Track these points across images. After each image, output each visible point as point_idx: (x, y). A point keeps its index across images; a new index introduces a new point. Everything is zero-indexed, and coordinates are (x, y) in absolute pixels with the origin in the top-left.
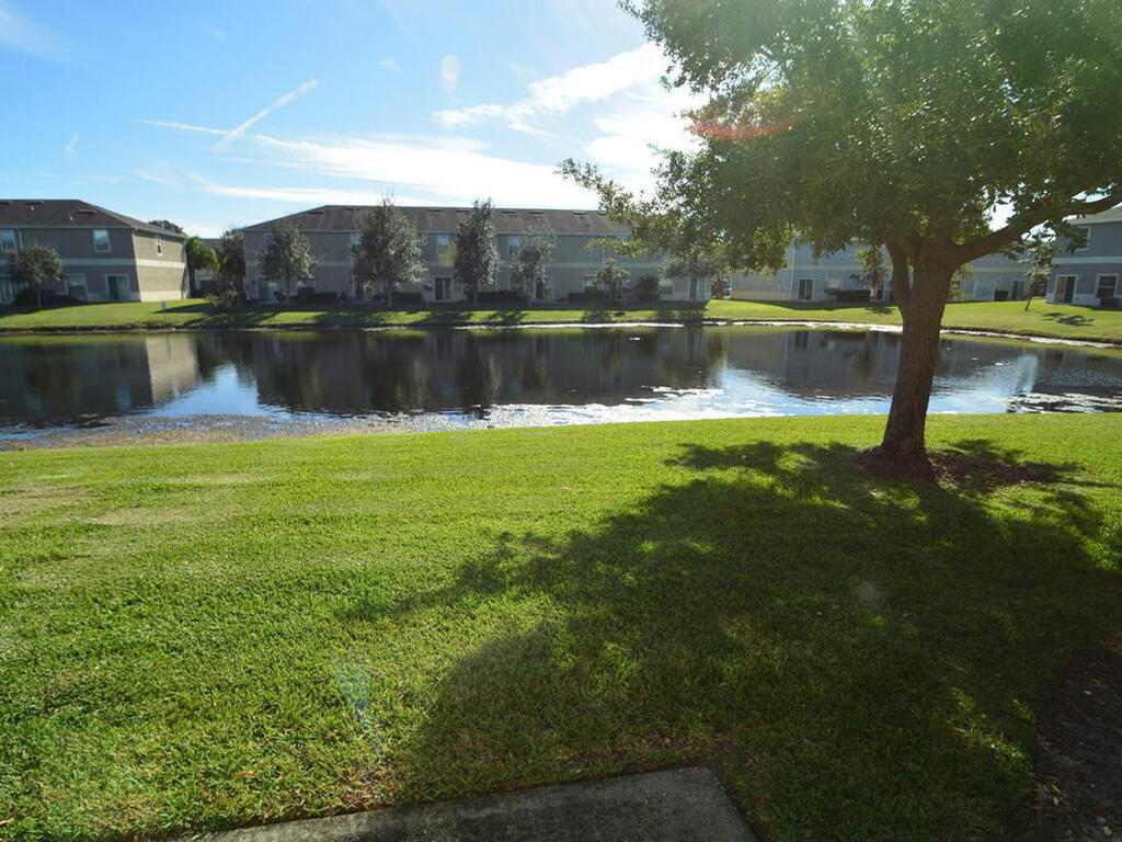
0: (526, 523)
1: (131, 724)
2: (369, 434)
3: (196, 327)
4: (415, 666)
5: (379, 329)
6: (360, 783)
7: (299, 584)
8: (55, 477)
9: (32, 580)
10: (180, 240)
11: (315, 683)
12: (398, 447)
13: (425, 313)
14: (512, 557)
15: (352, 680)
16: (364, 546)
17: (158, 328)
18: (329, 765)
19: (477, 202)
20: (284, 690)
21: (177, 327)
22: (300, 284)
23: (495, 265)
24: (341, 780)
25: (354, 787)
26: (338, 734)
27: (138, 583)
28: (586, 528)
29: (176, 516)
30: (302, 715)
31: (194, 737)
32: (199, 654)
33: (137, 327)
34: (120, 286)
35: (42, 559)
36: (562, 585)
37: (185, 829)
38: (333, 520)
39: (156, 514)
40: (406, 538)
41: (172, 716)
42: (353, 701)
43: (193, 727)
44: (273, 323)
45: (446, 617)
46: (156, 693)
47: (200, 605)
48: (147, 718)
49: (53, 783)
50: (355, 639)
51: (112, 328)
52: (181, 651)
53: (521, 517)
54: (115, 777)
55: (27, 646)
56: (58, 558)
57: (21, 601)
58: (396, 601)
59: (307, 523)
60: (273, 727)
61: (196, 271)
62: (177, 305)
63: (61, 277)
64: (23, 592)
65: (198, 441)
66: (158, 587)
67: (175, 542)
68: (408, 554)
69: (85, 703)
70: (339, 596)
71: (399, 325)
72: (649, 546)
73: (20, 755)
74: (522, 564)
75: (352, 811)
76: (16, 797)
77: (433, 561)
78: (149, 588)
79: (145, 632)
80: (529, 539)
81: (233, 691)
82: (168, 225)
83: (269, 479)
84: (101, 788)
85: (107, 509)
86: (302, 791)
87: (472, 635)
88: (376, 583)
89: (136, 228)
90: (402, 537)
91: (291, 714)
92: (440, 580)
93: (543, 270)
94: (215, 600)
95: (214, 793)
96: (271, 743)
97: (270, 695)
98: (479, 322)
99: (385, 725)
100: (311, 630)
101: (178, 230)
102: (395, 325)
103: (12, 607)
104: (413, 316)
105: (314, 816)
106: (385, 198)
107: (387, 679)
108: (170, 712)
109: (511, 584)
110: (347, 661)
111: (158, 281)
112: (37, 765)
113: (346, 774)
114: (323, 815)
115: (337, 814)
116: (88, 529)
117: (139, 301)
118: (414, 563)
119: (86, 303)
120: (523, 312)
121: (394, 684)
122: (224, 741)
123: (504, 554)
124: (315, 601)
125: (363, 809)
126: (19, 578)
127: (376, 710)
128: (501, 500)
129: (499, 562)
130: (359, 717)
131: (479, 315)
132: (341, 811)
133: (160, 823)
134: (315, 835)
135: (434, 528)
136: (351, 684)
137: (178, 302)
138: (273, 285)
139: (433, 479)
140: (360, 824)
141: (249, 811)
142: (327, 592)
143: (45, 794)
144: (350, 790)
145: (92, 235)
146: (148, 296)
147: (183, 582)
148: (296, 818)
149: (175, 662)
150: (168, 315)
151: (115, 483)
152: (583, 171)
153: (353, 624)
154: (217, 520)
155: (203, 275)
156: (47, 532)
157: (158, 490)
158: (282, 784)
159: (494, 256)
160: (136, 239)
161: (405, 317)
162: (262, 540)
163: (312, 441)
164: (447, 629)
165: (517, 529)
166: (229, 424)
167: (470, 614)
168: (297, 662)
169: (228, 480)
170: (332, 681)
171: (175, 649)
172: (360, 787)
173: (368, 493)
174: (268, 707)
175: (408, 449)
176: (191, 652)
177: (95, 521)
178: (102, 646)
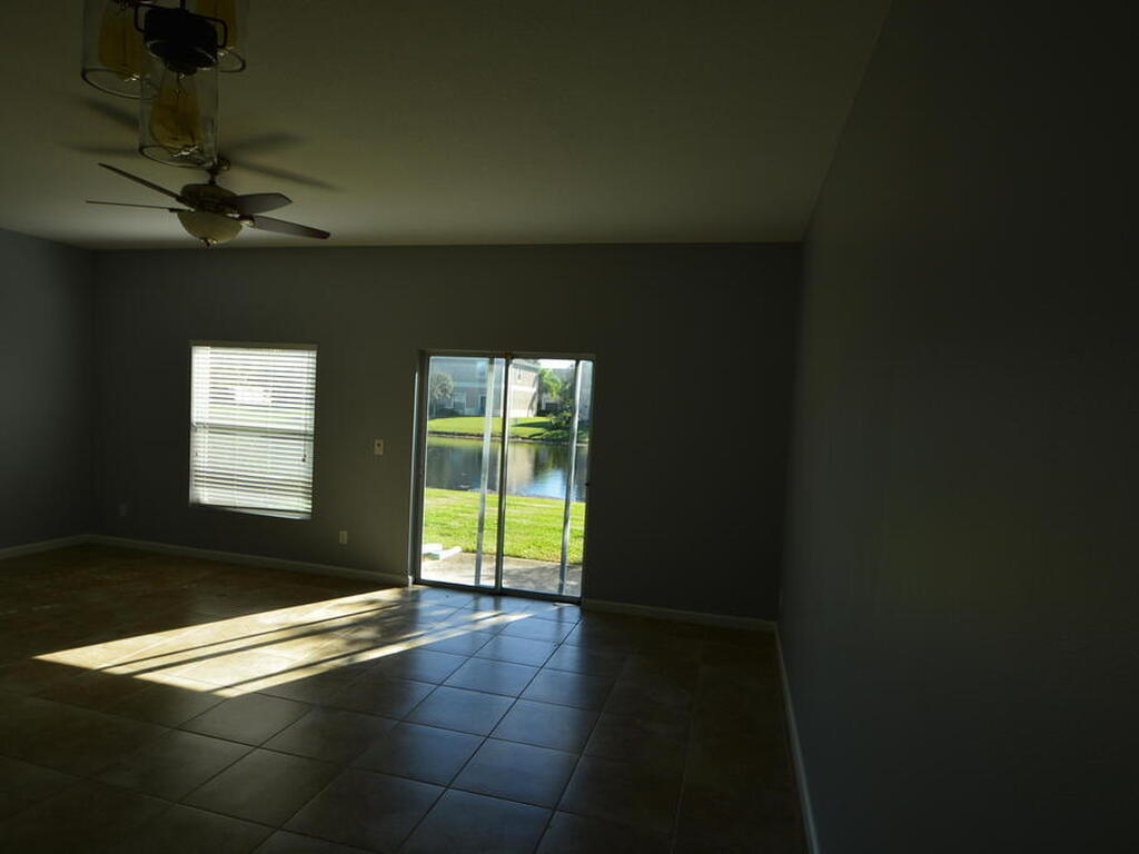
3: (537, 440)
10: (535, 370)
61: (543, 395)
62: (528, 422)
63: (451, 395)
137: (529, 418)
150: (521, 428)
155: (548, 398)
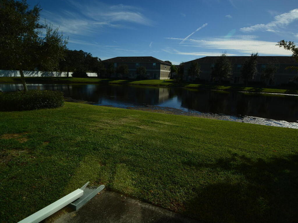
0: (244, 152)
1: (133, 172)
2: (206, 118)
3: (170, 86)
4: (198, 182)
5: (215, 90)
6: (176, 205)
7: (175, 152)
8: (135, 116)
9: (125, 136)
10: (170, 65)
11: (172, 177)
12: (211, 123)
13: (230, 87)
14: (236, 161)
15: (181, 179)
16: (194, 146)
17: (162, 86)
18: (170, 198)
19: (252, 54)
20: (165, 176)
21: (166, 86)
22: (196, 77)
23: (256, 74)
24: (171, 202)
25: (174, 205)
26: (174, 191)
27: (143, 142)
28: (265, 159)
29: (154, 129)
30: (167, 183)
31: (144, 179)
32: (150, 161)
33: (158, 85)
34: (157, 75)
35: (127, 132)
36: (250, 174)
37: (137, 198)
38: (189, 138)
39: (150, 128)
40: (206, 148)
41: (141, 173)
42: (180, 184)
43: (144, 177)
44: (188, 86)
45: (210, 172)
46: (139, 167)
47: (153, 150)
48: (136, 171)
49: (117, 178)
50: (185, 169)
51: (153, 85)
52: (146, 159)
53: (243, 150)
54: (127, 181)
55: (120, 149)
56: (130, 133)
57: (122, 140)
58: (198, 163)
59: (182, 137)
60: (160, 183)
61: (173, 73)
62: (167, 81)
63: (146, 73)
64: (122, 138)
65: (164, 113)
66: (146, 144)
67: (152, 135)
68: (205, 152)
69: (126, 164)
70: (184, 158)
71: (221, 90)
72: (288, 171)
73: (113, 170)
74: (239, 164)
75: (171, 211)
76: (111, 178)
77: (211, 156)
78: (144, 144)
79: (141, 153)
80: (243, 157)
81: (154, 172)
82: (168, 62)
83: (176, 125)
84: (125, 182)
85: (142, 125)
86: (162, 201)
87: (217, 179)
88: (194, 157)
89: (161, 62)
90: (205, 147)
91: (165, 182)
92: (212, 161)
93: (273, 76)
94: (156, 150)
95: (144, 193)
96: (159, 187)
97: (161, 176)
98: (246, 90)
99: (186, 194)
100: (175, 164)
101: (171, 63)
102: (220, 89)
103: (120, 141)
104: (225, 87)
105: (163, 208)
106: (223, 54)
107: (189, 182)
108: (141, 172)
109: (233, 169)
110: (181, 174)
111: (164, 75)
112: (115, 173)
113: (173, 201)
114: (165, 209)
115: (168, 210)
116: (137, 128)
117: (159, 79)
118: (206, 155)
119: (149, 79)
120: (263, 89)
121: (191, 184)
122: (149, 182)
123: (234, 159)
124: (178, 157)
125: (175, 212)
126: (123, 135)
127: (185, 189)
128: (237, 144)
129: (231, 161)
130: (180, 189)
131: (247, 88)
132: (169, 210)
133: (132, 194)
134: (162, 212)
135: (214, 147)
136: (180, 180)
137: (167, 80)
138: (190, 77)
139: (218, 134)
140: (173, 215)
141: (150, 200)
142: (181, 156)
143: (115, 179)
144: (173, 205)
145: (153, 64)
146: (162, 78)
147: (151, 144)
148: (159, 206)
149: (145, 161)
150: (165, 83)
151: (144, 119)
152: (288, 44)
153: (185, 166)
154: (162, 132)
155: (174, 74)
156: (130, 127)
157: (152, 123)
158: (158, 197)
159: (256, 71)
160: (161, 65)
161: (223, 87)
162: (170, 139)
163: (190, 117)
164: (210, 175)
165: (240, 153)
166: (172, 110)
167: (217, 173)
168: (169, 170)
169: (167, 123)
170: (176, 178)
171: (145, 158)
172: (175, 206)
173: (199, 133)
174: (160, 178)
175: (214, 124)
176: (148, 160)
177: (138, 127)
178: (133, 153)
